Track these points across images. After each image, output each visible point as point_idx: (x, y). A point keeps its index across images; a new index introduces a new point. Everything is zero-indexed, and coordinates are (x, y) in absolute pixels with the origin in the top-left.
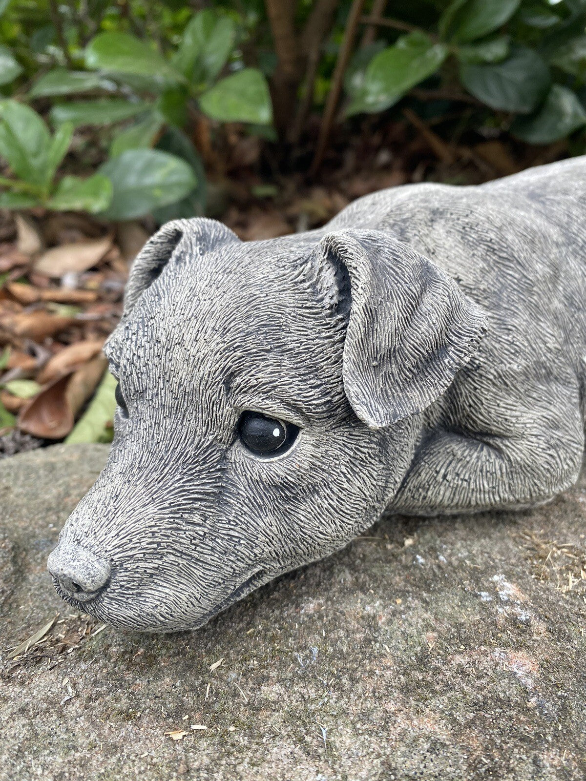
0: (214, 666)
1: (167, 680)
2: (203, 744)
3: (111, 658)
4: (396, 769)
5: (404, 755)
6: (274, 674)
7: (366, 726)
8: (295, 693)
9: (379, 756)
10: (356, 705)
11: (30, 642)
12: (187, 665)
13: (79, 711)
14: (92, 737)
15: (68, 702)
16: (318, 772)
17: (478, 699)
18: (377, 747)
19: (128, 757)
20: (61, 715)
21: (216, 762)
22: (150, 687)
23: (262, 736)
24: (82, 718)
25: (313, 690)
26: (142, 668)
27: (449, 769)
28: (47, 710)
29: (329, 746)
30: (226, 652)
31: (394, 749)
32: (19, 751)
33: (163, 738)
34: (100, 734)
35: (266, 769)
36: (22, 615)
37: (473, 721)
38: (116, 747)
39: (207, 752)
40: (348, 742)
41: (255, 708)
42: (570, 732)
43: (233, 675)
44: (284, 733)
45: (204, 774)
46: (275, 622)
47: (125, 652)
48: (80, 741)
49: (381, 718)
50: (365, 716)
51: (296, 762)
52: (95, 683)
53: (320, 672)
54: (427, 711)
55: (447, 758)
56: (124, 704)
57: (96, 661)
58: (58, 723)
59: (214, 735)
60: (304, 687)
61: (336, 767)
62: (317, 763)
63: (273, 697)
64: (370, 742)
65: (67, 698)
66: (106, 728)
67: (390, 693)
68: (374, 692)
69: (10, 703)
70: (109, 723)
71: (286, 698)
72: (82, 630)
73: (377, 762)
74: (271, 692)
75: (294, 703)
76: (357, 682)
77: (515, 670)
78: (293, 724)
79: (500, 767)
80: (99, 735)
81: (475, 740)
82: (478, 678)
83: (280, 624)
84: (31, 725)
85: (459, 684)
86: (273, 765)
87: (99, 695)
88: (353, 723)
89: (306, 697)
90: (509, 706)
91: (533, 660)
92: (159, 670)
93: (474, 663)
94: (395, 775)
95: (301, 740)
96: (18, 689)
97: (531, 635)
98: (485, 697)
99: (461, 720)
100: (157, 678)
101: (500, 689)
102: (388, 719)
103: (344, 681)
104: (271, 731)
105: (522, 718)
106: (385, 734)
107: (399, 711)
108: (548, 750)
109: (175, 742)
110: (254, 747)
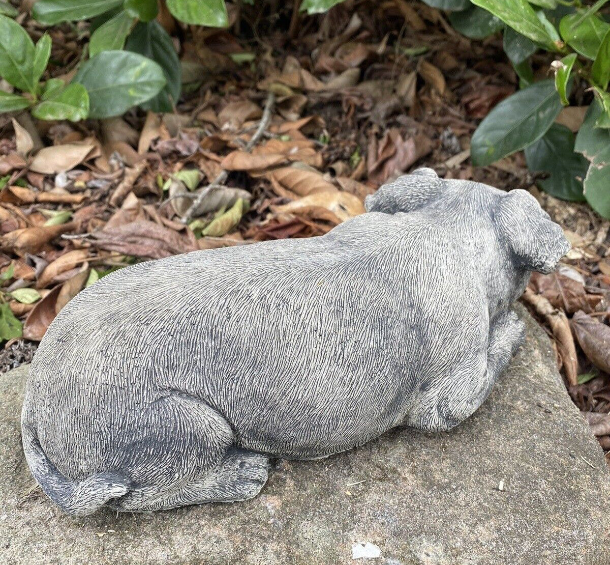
2: (112, 538)
4: (198, 550)
5: (203, 544)
7: (189, 531)
9: (191, 544)
10: (187, 522)
11: (31, 489)
13: (55, 523)
14: (61, 535)
15: (50, 519)
16: (163, 551)
17: (245, 519)
18: (191, 541)
19: (78, 544)
20: (47, 525)
21: (117, 546)
23: (140, 535)
24: (57, 526)
27: (224, 550)
28: (40, 523)
29: (171, 540)
31: (199, 541)
32: (27, 542)
33: (94, 536)
35: (139, 549)
36: (27, 474)
37: (239, 529)
38: (72, 540)
39: (113, 542)
40: (179, 538)
41: (139, 522)
42: (287, 535)
44: (151, 534)
45: (110, 551)
48: (56, 537)
49: (197, 528)
50: (189, 526)
51: (154, 546)
54: (219, 524)
55: (224, 546)
58: (45, 529)
59: (118, 535)
61: (172, 549)
62: (164, 547)
64: (189, 538)
65: (50, 517)
66: (68, 531)
67: (204, 516)
68: (197, 515)
69: (22, 520)
70: (69, 529)
73: (190, 547)
77: (268, 506)
78: (156, 530)
79: (249, 550)
80: (65, 535)
81: (238, 538)
82: (250, 509)
84: (32, 530)
85: (239, 512)
86: (143, 547)
88: (183, 530)
90: (260, 522)
91: (279, 501)
94: (198, 552)
95: (158, 537)
96: (25, 513)
97: (285, 487)
98: (249, 518)
99: (234, 529)
101: (258, 514)
102: (200, 528)
104: (145, 533)
105: (264, 528)
106: (197, 535)
107: (206, 524)
108: (272, 542)
109: (99, 538)
110: (136, 540)
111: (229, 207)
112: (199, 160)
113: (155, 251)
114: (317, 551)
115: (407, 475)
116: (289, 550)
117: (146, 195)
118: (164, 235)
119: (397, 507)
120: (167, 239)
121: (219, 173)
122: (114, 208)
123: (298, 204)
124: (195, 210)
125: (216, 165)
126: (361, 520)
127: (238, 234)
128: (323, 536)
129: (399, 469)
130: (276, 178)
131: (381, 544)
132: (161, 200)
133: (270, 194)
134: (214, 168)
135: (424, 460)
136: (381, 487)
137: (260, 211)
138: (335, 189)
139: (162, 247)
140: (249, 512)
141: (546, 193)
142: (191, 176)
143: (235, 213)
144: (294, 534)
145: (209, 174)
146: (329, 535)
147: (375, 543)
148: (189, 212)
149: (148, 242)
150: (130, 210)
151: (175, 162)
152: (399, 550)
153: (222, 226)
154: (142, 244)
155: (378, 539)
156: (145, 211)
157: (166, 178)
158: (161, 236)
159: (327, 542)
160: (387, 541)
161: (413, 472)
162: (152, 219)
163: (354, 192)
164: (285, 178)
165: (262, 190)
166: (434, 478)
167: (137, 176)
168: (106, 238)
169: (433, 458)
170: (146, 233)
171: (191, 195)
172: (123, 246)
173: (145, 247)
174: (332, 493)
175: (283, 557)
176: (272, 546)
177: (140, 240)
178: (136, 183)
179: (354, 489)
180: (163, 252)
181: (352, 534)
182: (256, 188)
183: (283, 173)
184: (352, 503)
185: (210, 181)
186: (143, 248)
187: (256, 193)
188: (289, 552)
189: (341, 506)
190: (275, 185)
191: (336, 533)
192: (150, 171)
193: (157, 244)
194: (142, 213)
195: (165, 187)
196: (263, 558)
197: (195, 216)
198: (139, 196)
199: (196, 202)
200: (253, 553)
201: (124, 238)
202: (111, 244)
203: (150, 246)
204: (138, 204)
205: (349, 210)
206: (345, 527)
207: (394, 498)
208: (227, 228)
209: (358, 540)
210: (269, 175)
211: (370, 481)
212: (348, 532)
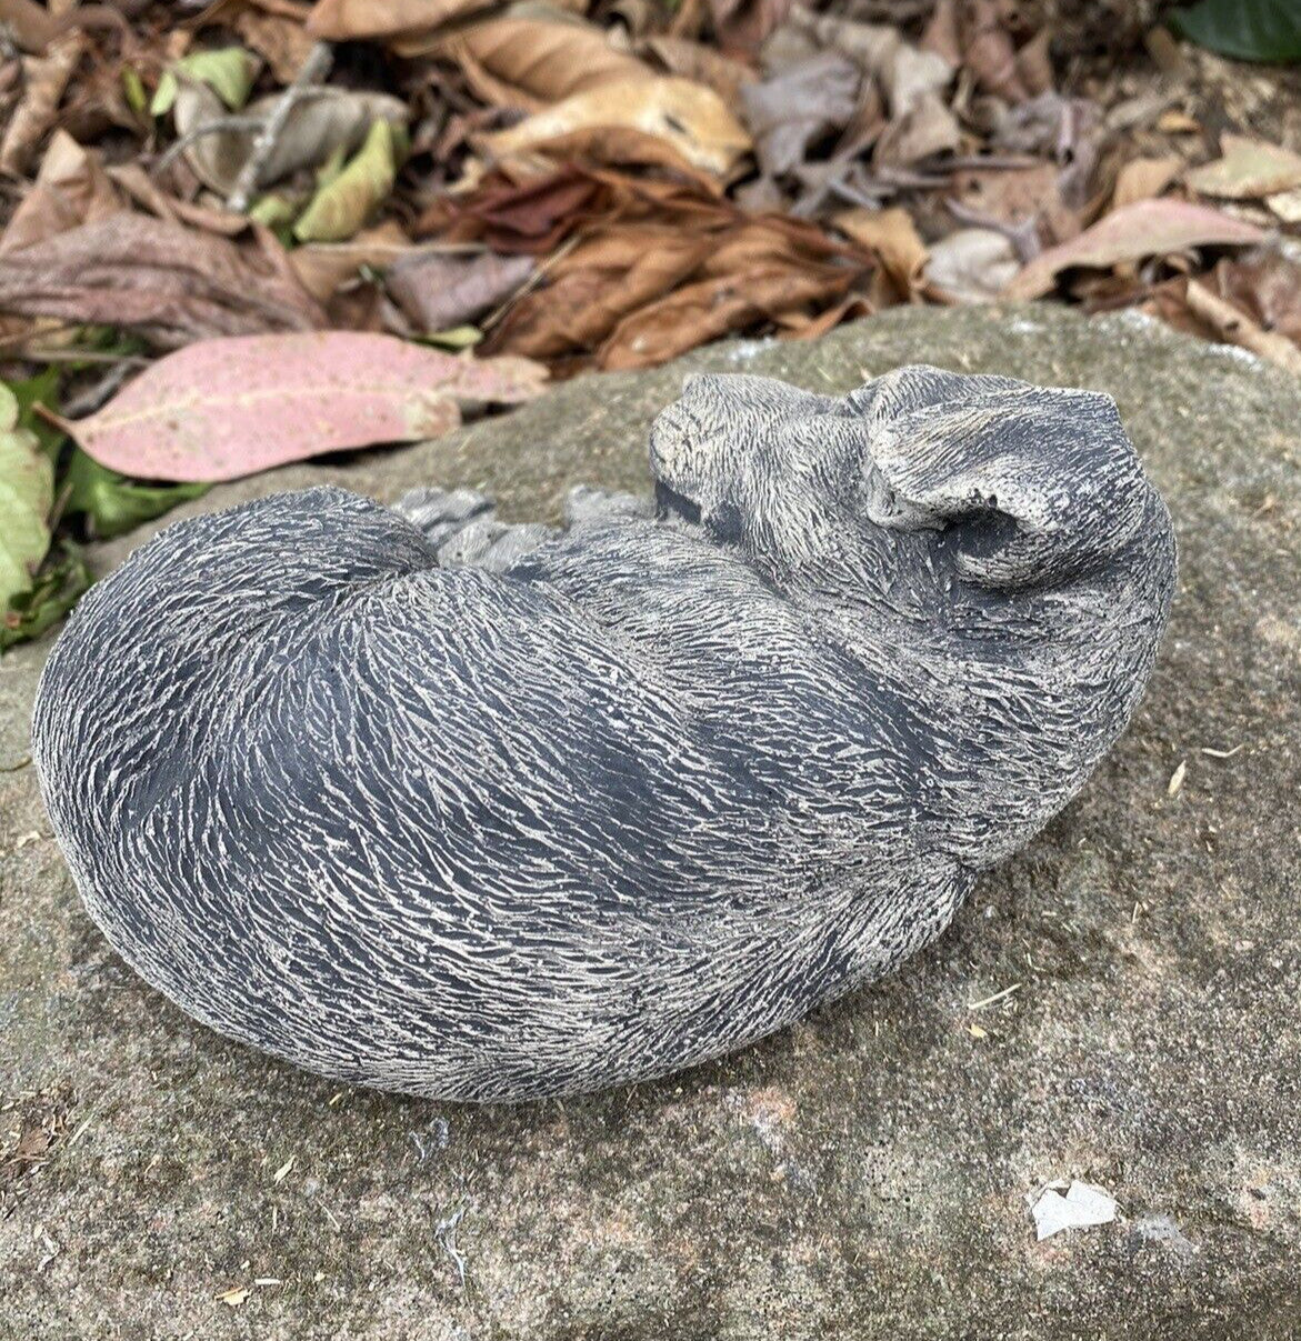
0: (280, 1175)
1: (207, 1204)
2: (277, 1308)
3: (106, 1178)
4: (570, 1304)
5: (581, 1283)
6: (378, 1175)
7: (525, 1247)
8: (415, 1203)
9: (543, 1291)
10: (509, 1212)
12: (236, 1176)
13: (71, 1276)
14: (100, 1318)
15: (50, 1265)
16: (455, 1325)
17: (696, 1179)
18: (540, 1278)
20: (44, 1290)
22: (181, 1220)
23: (368, 1281)
24: (79, 1289)
25: (443, 1194)
26: (163, 1189)
27: (650, 1288)
28: (19, 1283)
29: (472, 1284)
30: (298, 1143)
31: (566, 1278)
33: (214, 1304)
34: (113, 1310)
35: (376, 1333)
37: (686, 1217)
38: (141, 1328)
39: (283, 1320)
40: (498, 1274)
41: (352, 1238)
42: (832, 1204)
43: (313, 1184)
44: (401, 1271)
47: (129, 1166)
48: (83, 1327)
49: (548, 1231)
50: (523, 1229)
51: (423, 1312)
52: (89, 1227)
53: (455, 1160)
54: (618, 1210)
55: (647, 1274)
56: (141, 1256)
57: (83, 1190)
58: (40, 1305)
59: (293, 1291)
60: (429, 1191)
61: (482, 1312)
62: (453, 1310)
63: (379, 1216)
64: (531, 1272)
65: (47, 1258)
66: (121, 1299)
67: (562, 1188)
68: (537, 1188)
70: (123, 1293)
71: (400, 1213)
72: (48, 1123)
73: (541, 1299)
74: (376, 1208)
75: (413, 1220)
76: (511, 1174)
77: (757, 1124)
78: (414, 1254)
79: (726, 1274)
80: (111, 1313)
81: (688, 1246)
82: (701, 1140)
85: (670, 1157)
86: (388, 1323)
87: (99, 1246)
88: (505, 1244)
89: (433, 1206)
90: (744, 1182)
91: (788, 1100)
92: (192, 1188)
93: (695, 1116)
94: (569, 1312)
95: (429, 1277)
97: (791, 1049)
98: (708, 1173)
99: (669, 1218)
100: (190, 1203)
101: (732, 1156)
102: (558, 1230)
103: (491, 1174)
104: (381, 1269)
105: (762, 1198)
106: (553, 1255)
107: (575, 1215)
108: (795, 1241)
109: (233, 1309)
110: (356, 1301)
111: (354, 150)
112: (235, 18)
113: (175, 305)
114: (923, 1228)
115: (1134, 948)
116: (848, 1253)
117: (100, 134)
118: (193, 254)
119: (1132, 1056)
120: (204, 265)
121: (308, 52)
122: (13, 181)
123: (548, 124)
124: (262, 166)
125: (291, 28)
126: (1035, 1110)
127: (391, 227)
128: (934, 1182)
129: (1109, 934)
130: (472, 53)
131: (1112, 1178)
132: (149, 143)
133: (460, 101)
134: (286, 37)
135: (1168, 890)
136: (1069, 997)
137: (443, 152)
138: (645, 71)
139: (190, 291)
140: (699, 1149)
141: (1194, 43)
142: (221, 67)
143: (374, 167)
144: (851, 1193)
145: (274, 57)
146: (951, 1175)
147: (1089, 1176)
148: (247, 175)
149: (146, 279)
150: (65, 184)
151: (167, 30)
152: (1169, 1190)
153: (346, 206)
154: (128, 286)
155: (1098, 1163)
156: (117, 186)
157: (150, 79)
158: (183, 259)
159: (949, 1196)
160: (1128, 1166)
161: (1145, 935)
162: (142, 207)
163: (698, 75)
164: (498, 52)
165: (436, 90)
166: (1210, 941)
167: (62, 78)
168: (16, 281)
169: (1188, 880)
170: (135, 252)
171: (237, 121)
172: (73, 298)
173: (143, 293)
174: (934, 1042)
175: (837, 1277)
176: (800, 1252)
177: (120, 275)
178: (63, 102)
179: (991, 1015)
180: (199, 307)
181: (1022, 1163)
182: (418, 85)
183: (494, 35)
184: (996, 1061)
185: (284, 75)
186: (138, 301)
187: (420, 103)
188: (851, 1260)
189: (967, 1078)
190: (474, 73)
191: (968, 1165)
192: (97, 59)
193: (173, 284)
194: (104, 188)
195: (159, 106)
196: (774, 1292)
197: (264, 187)
198: (85, 139)
199: (262, 143)
200: (742, 1282)
201: (71, 275)
202: (37, 296)
203: (156, 291)
204: (87, 164)
205: (694, 129)
206: (992, 1143)
207: (1115, 1026)
208: (358, 211)
209: (1042, 1179)
210: (451, 44)
211: (1032, 982)
212: (1008, 1157)
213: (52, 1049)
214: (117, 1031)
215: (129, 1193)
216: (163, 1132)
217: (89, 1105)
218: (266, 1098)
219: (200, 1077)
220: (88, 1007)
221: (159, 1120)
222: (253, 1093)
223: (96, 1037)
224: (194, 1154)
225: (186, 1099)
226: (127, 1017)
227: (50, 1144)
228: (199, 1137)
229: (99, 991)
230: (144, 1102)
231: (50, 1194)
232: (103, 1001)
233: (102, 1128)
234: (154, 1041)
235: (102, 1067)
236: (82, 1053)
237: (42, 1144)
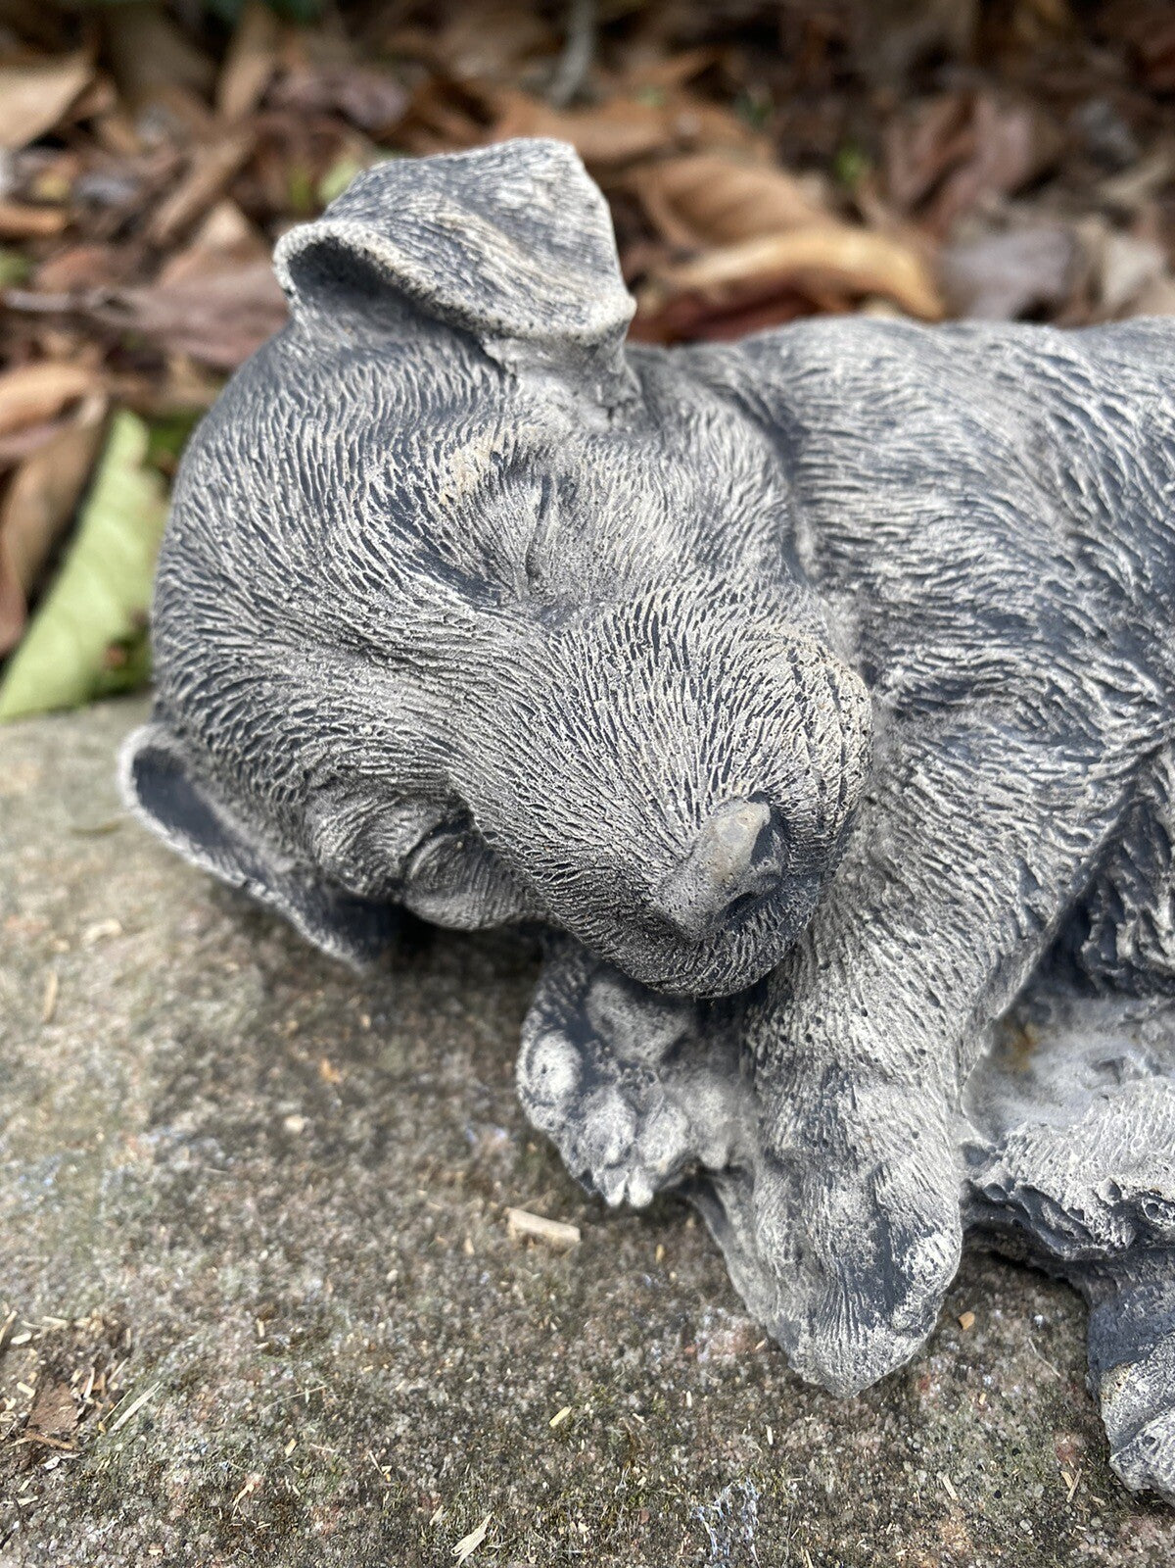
3: (169, 1504)
26: (262, 1540)
30: (496, 1491)
46: (629, 1390)
47: (210, 1488)
57: (130, 1520)
72: (82, 1380)
83: (642, 1397)
213: (102, 1255)
214: (207, 1242)
215: (204, 1538)
216: (270, 1432)
217: (151, 1361)
218: (443, 1396)
219: (335, 1343)
220: (166, 1196)
221: (265, 1411)
222: (421, 1384)
223: (172, 1245)
224: (319, 1483)
225: (311, 1378)
226: (225, 1223)
227: (82, 1419)
228: (328, 1450)
229: (186, 1174)
230: (242, 1373)
231: (72, 1516)
232: (191, 1189)
233: (169, 1409)
234: (265, 1269)
235: (178, 1298)
236: (149, 1270)
237: (67, 1416)
